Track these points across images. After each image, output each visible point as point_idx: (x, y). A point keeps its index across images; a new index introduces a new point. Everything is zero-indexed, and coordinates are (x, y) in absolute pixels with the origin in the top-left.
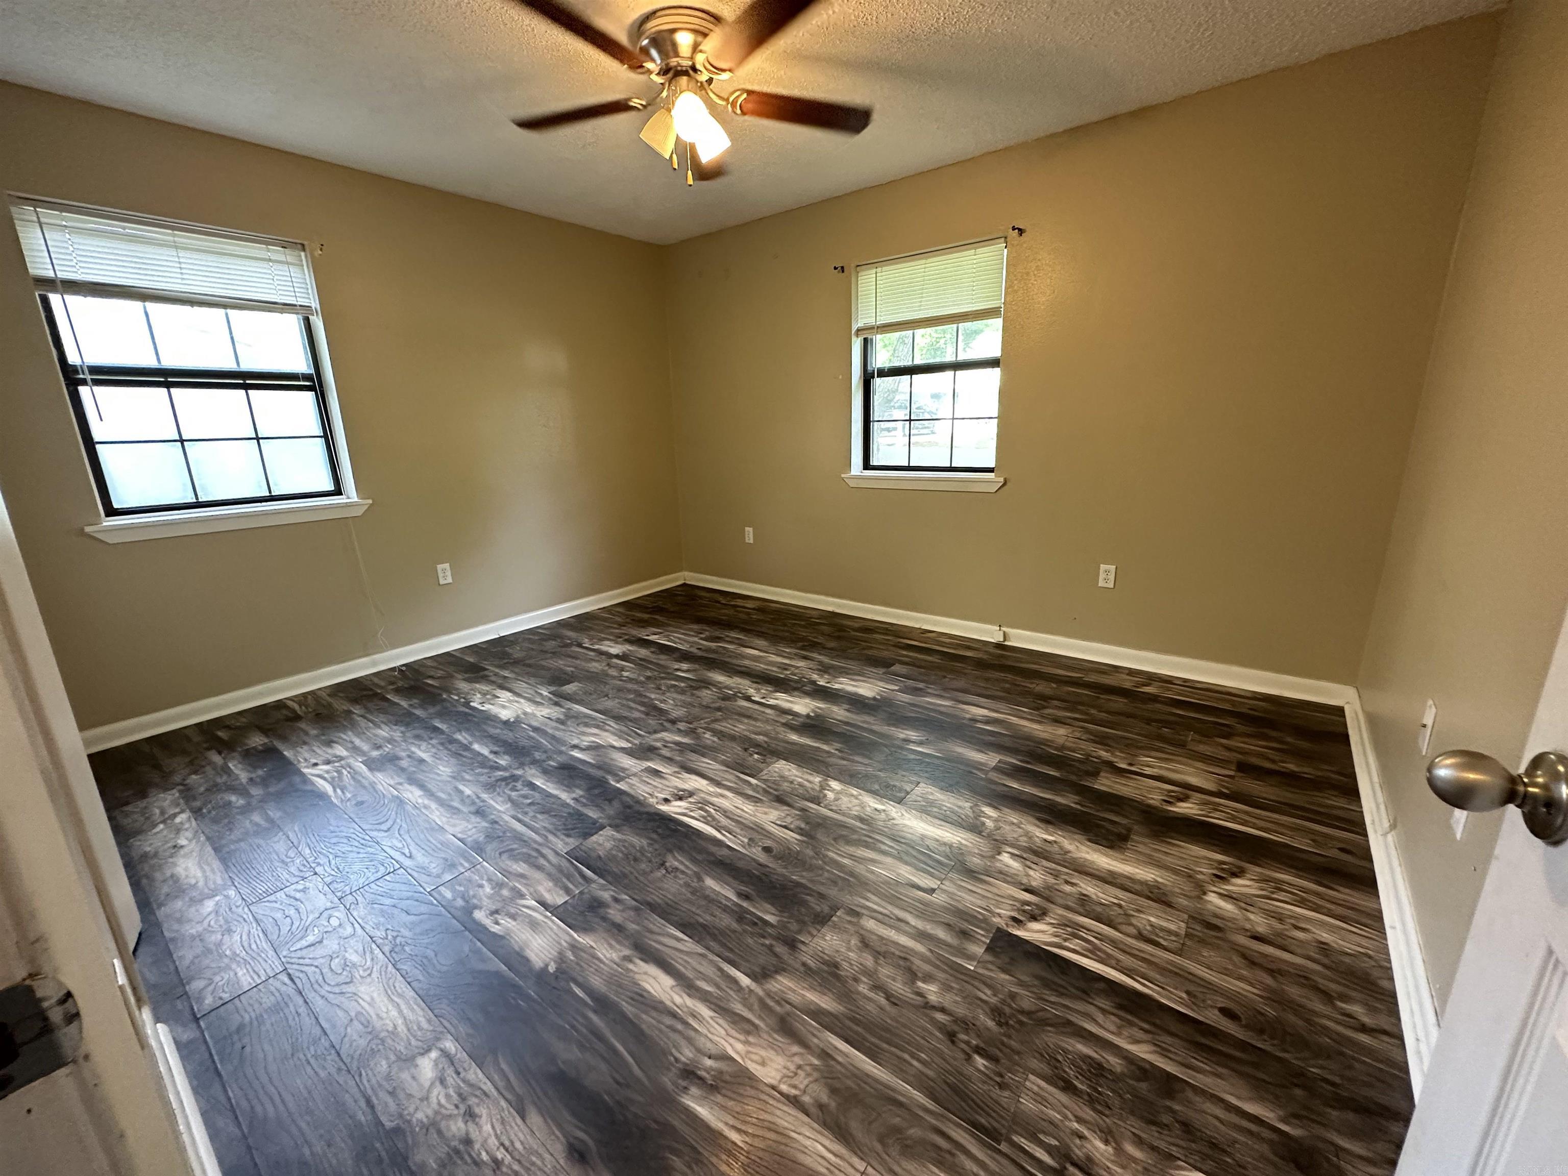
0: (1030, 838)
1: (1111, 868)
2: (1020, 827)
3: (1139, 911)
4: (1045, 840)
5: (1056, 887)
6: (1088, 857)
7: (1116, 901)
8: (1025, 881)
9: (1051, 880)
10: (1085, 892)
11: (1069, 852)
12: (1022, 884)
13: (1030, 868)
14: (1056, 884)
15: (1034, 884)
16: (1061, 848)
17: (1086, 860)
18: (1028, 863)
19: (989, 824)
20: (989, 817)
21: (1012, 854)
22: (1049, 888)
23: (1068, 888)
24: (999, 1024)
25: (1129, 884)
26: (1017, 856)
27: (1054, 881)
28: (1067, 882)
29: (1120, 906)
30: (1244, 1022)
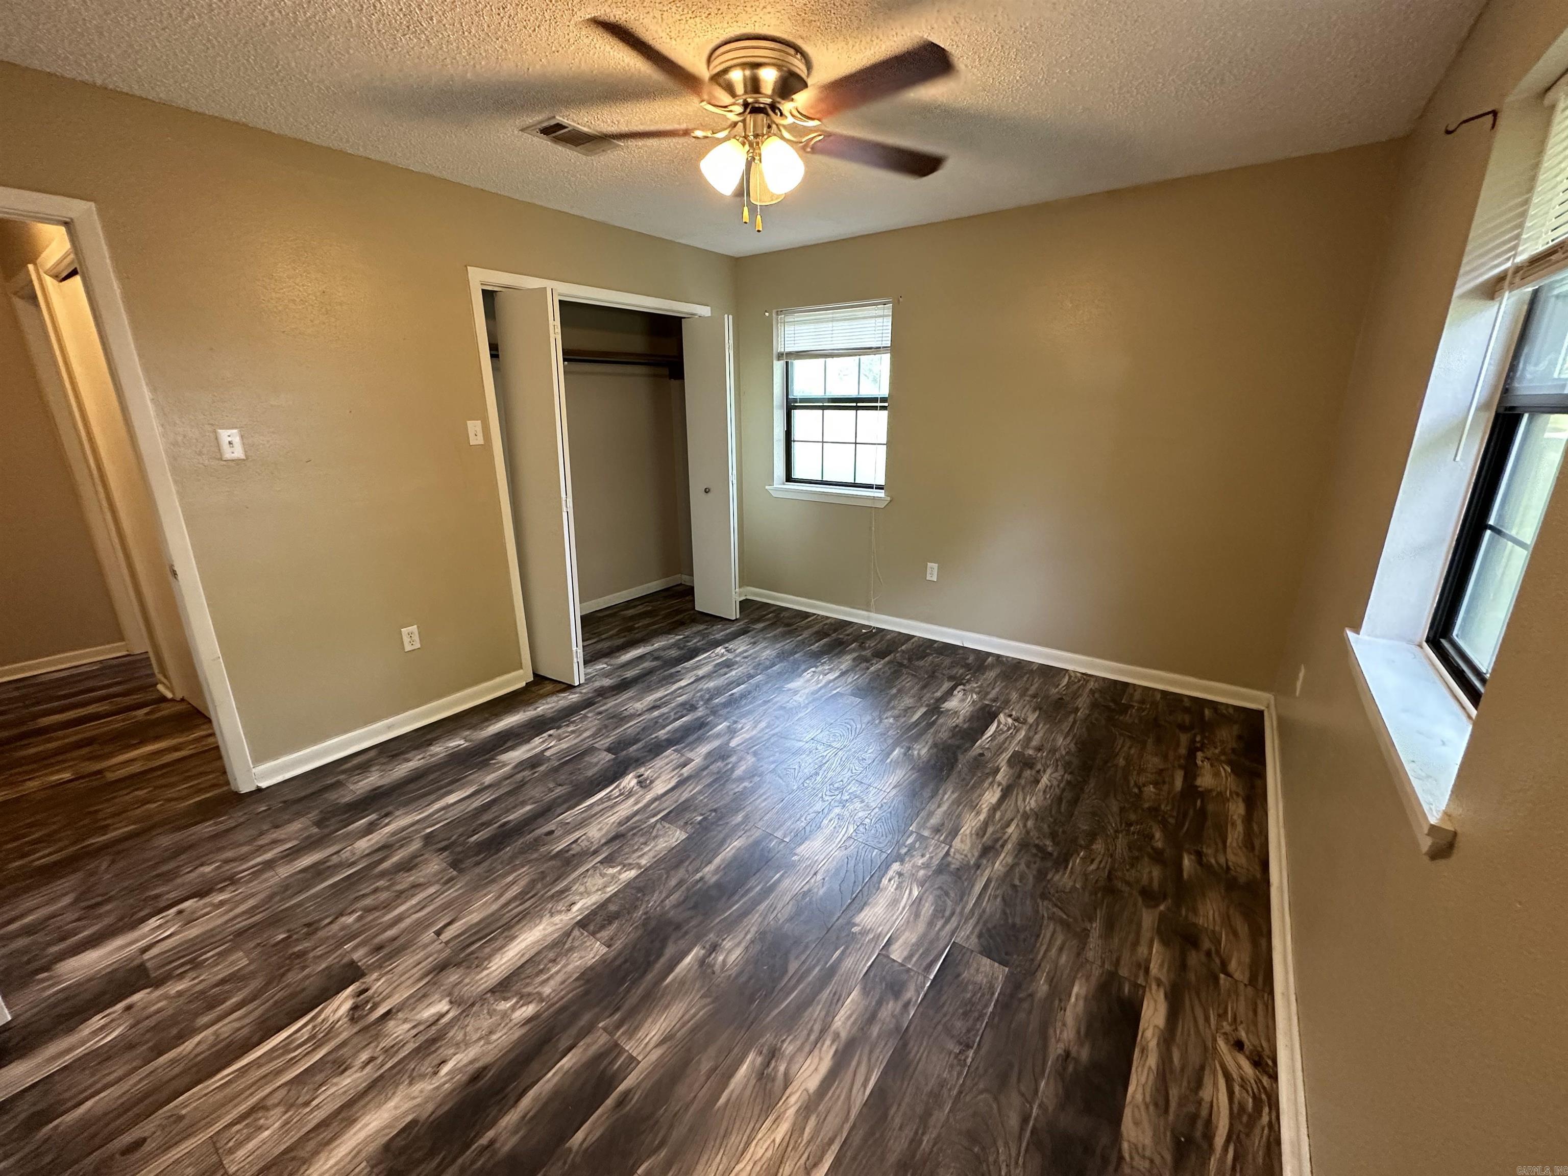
0: (457, 1045)
1: (358, 1126)
2: (480, 1039)
3: (286, 1123)
4: (444, 1062)
5: (373, 1045)
6: (391, 1104)
7: (314, 1103)
8: (400, 1015)
9: (386, 1043)
10: (347, 1073)
11: (411, 1084)
12: (398, 1011)
13: (414, 1027)
14: (377, 1047)
15: (391, 1023)
16: (423, 1076)
17: (387, 1099)
18: (421, 1028)
19: (505, 1005)
20: (513, 1009)
21: (442, 1016)
22: (377, 1037)
23: (364, 1056)
24: (293, 953)
25: (326, 1134)
26: (438, 1020)
27: (382, 1045)
28: (372, 1059)
29: (307, 1104)
30: (117, 1156)
